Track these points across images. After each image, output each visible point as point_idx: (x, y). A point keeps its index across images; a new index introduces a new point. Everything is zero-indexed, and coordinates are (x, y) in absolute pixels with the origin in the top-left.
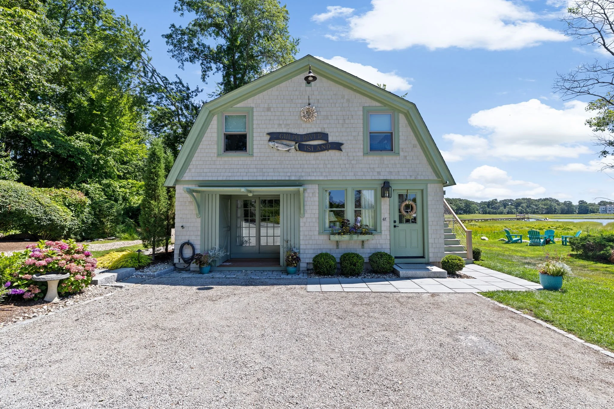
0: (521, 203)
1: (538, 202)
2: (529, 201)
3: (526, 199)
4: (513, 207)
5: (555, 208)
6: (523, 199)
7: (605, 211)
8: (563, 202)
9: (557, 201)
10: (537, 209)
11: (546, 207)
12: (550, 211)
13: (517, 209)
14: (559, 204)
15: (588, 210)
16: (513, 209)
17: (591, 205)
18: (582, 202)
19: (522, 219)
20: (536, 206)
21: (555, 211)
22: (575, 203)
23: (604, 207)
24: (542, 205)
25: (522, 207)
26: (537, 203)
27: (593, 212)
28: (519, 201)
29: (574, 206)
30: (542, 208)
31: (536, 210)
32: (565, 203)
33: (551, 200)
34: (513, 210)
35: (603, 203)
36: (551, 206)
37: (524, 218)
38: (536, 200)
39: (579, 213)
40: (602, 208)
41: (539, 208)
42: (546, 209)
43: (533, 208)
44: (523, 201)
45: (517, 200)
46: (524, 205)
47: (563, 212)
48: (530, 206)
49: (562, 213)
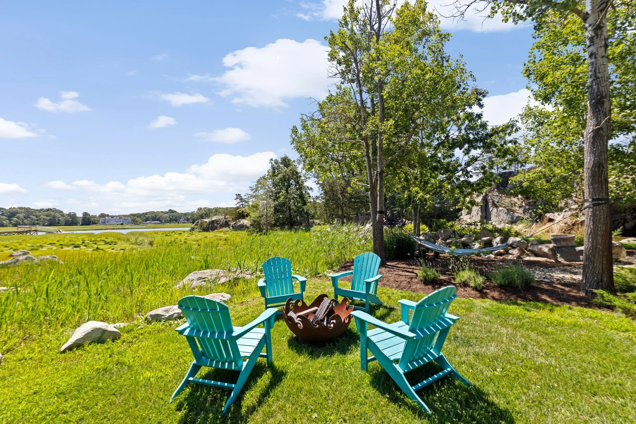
0: (17, 213)
1: (40, 212)
2: (28, 212)
3: (24, 208)
4: (4, 217)
5: (59, 220)
6: (20, 208)
7: (104, 223)
8: (68, 213)
9: (61, 212)
10: (37, 220)
11: (48, 218)
12: (53, 222)
13: (10, 220)
14: (63, 216)
15: (90, 221)
16: (4, 220)
17: (94, 217)
18: (85, 214)
19: (26, 232)
20: (37, 217)
21: (58, 223)
22: (80, 215)
23: (104, 219)
24: (44, 216)
25: (18, 218)
26: (38, 213)
27: (95, 223)
28: (15, 210)
29: (78, 218)
30: (44, 219)
31: (36, 222)
32: (69, 215)
33: (55, 210)
34: (5, 222)
35: (103, 215)
36: (54, 217)
37: (30, 231)
38: (37, 210)
39: (83, 225)
40: (102, 219)
41: (40, 219)
42: (48, 220)
43: (32, 219)
44: (19, 210)
45: (10, 208)
46: (21, 216)
47: (68, 223)
48: (28, 217)
49: (66, 225)
